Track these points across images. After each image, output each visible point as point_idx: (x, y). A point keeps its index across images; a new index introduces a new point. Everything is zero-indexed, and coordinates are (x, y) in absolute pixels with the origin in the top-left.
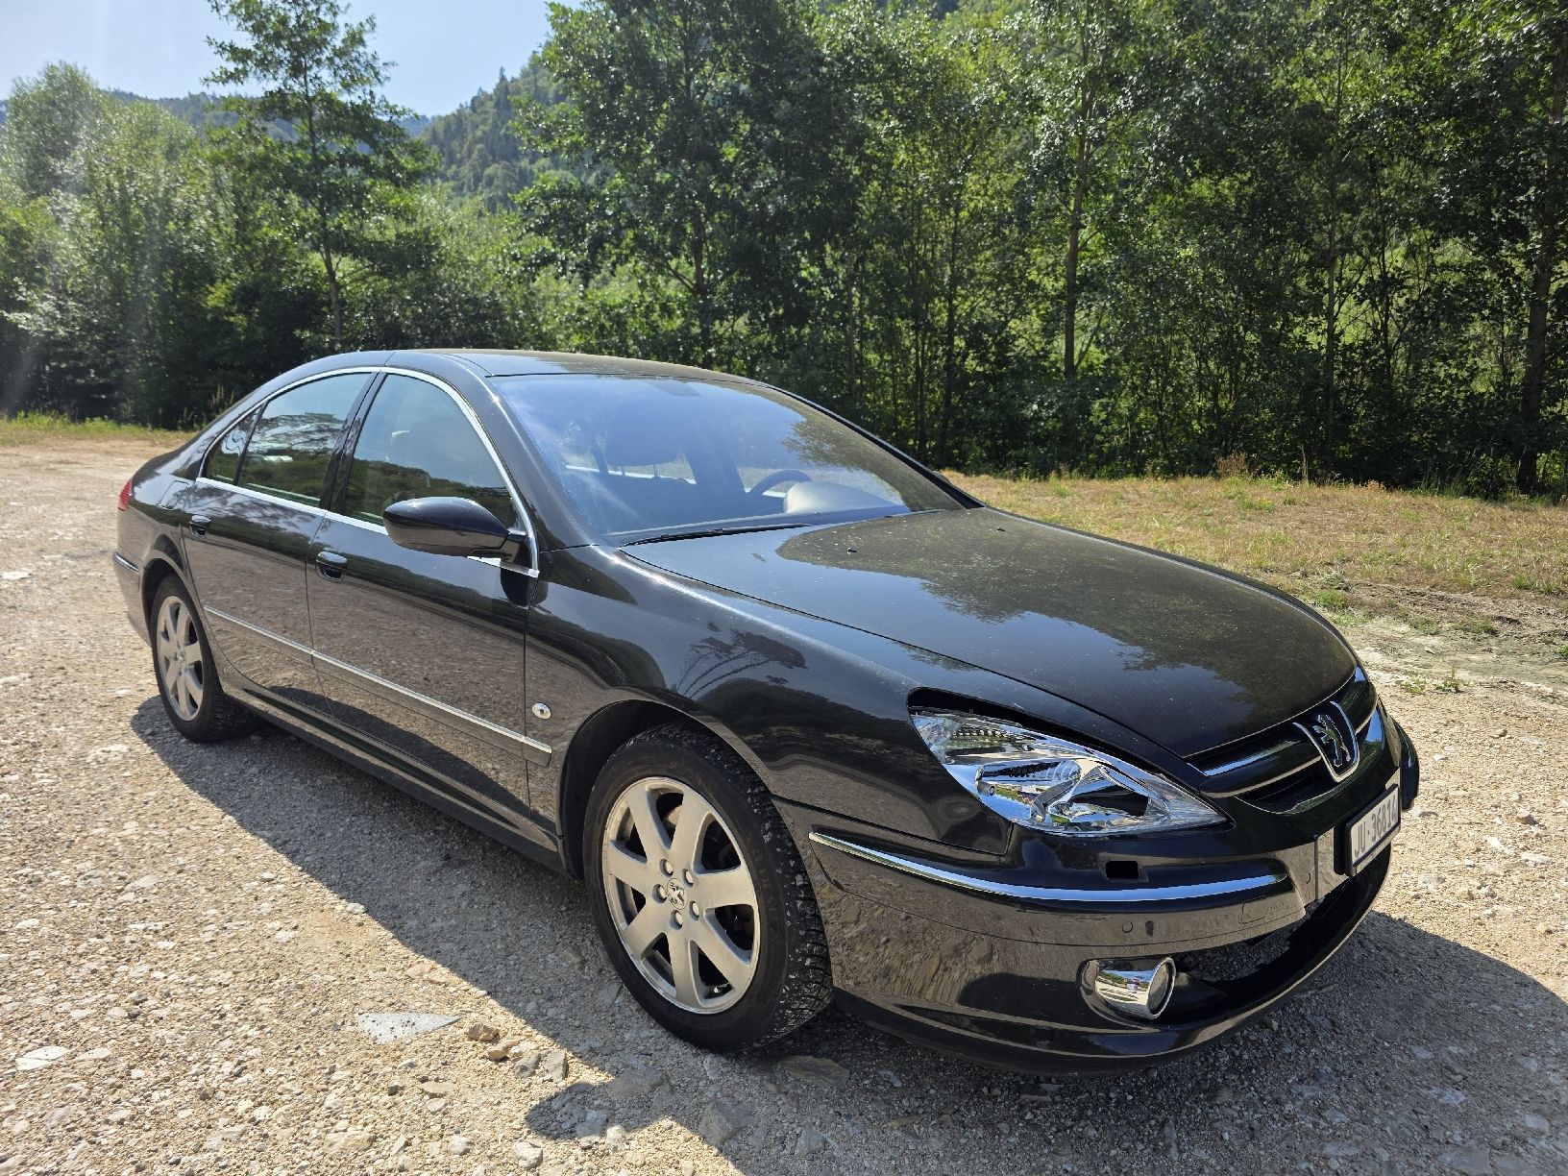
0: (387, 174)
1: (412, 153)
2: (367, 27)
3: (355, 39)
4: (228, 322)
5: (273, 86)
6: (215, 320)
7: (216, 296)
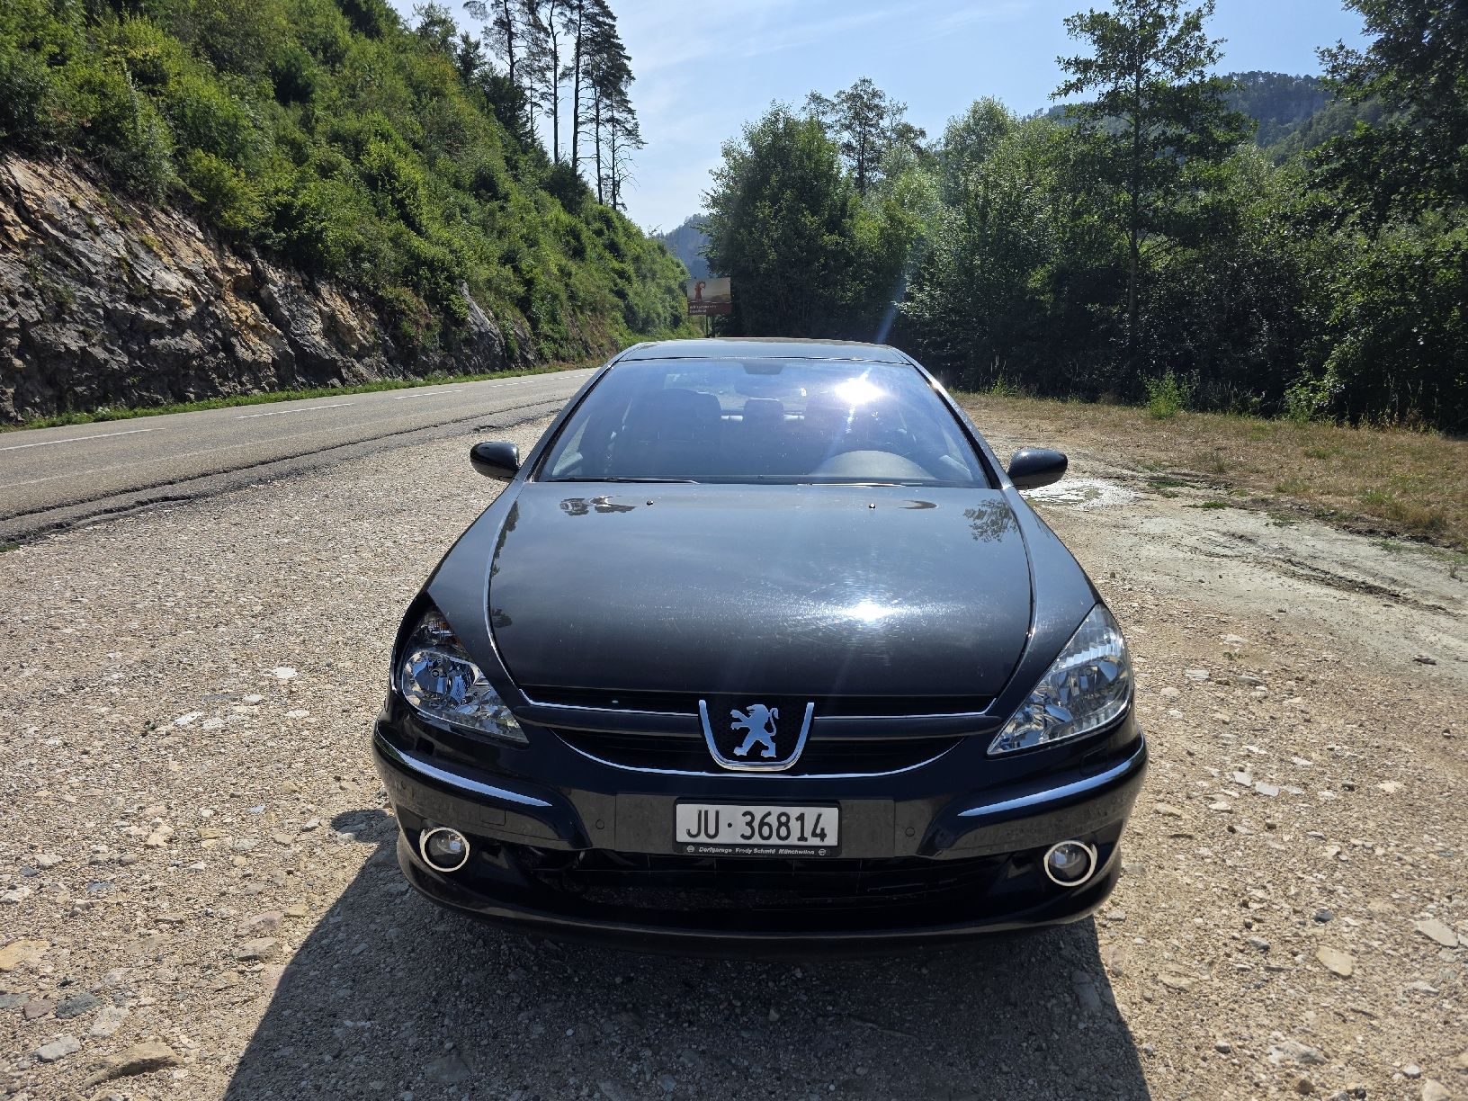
0: (1199, 151)
1: (1228, 124)
2: (1205, 11)
3: (1193, 24)
4: (1039, 300)
5: (1109, 87)
6: (1033, 299)
7: (1036, 279)
